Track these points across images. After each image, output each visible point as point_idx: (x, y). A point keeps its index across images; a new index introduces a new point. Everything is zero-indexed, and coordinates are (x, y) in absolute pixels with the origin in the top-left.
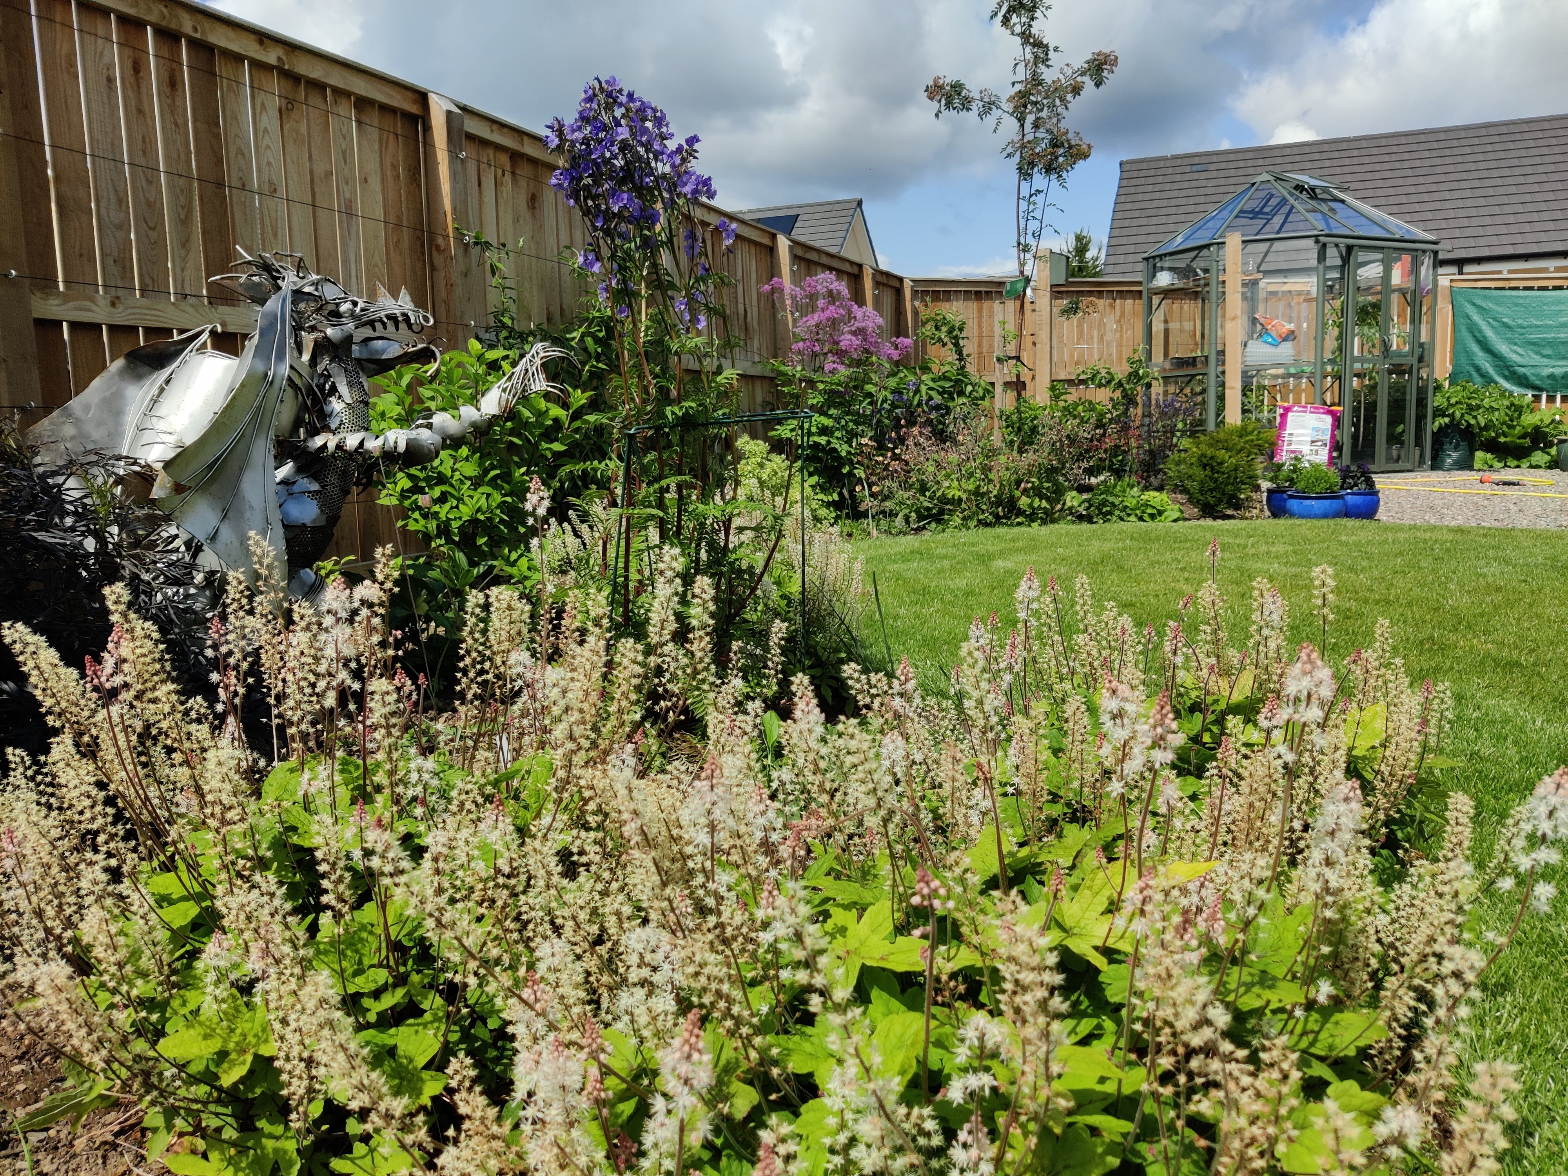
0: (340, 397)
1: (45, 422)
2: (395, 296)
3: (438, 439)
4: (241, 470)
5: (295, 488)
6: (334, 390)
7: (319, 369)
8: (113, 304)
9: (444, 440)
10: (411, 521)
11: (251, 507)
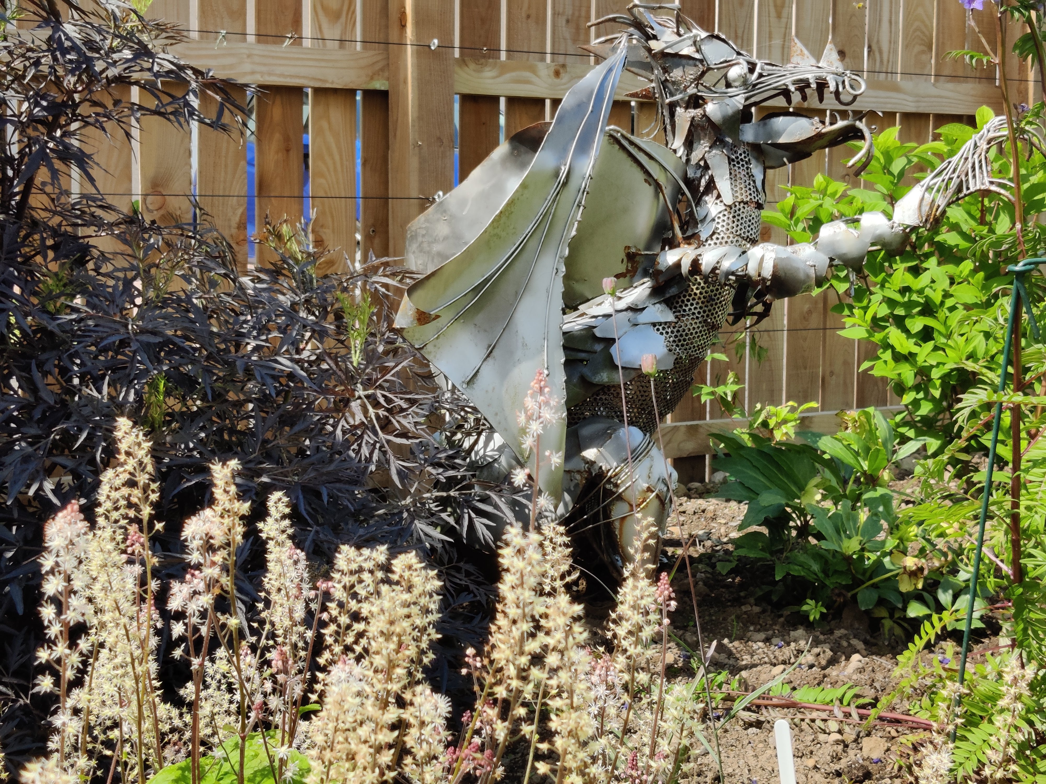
0: (719, 196)
1: (422, 217)
2: (818, 55)
3: (822, 261)
4: (518, 296)
5: (643, 318)
6: (711, 186)
7: (696, 156)
8: (557, 74)
9: (832, 259)
10: (879, 363)
11: (525, 345)
